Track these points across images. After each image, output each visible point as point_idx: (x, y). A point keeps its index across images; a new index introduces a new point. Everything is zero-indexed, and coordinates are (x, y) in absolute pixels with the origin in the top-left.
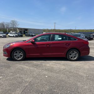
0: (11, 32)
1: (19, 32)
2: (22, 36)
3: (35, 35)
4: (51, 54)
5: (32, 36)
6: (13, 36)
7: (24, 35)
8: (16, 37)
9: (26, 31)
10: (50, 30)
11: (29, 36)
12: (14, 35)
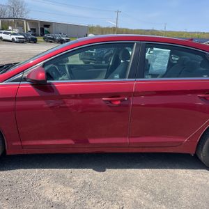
0: (10, 28)
1: (29, 29)
2: (34, 41)
3: (68, 41)
4: (128, 140)
5: (62, 41)
6: (13, 39)
7: (40, 39)
8: (21, 42)
9: (45, 29)
10: (104, 28)
11: (52, 40)
12: (14, 37)
